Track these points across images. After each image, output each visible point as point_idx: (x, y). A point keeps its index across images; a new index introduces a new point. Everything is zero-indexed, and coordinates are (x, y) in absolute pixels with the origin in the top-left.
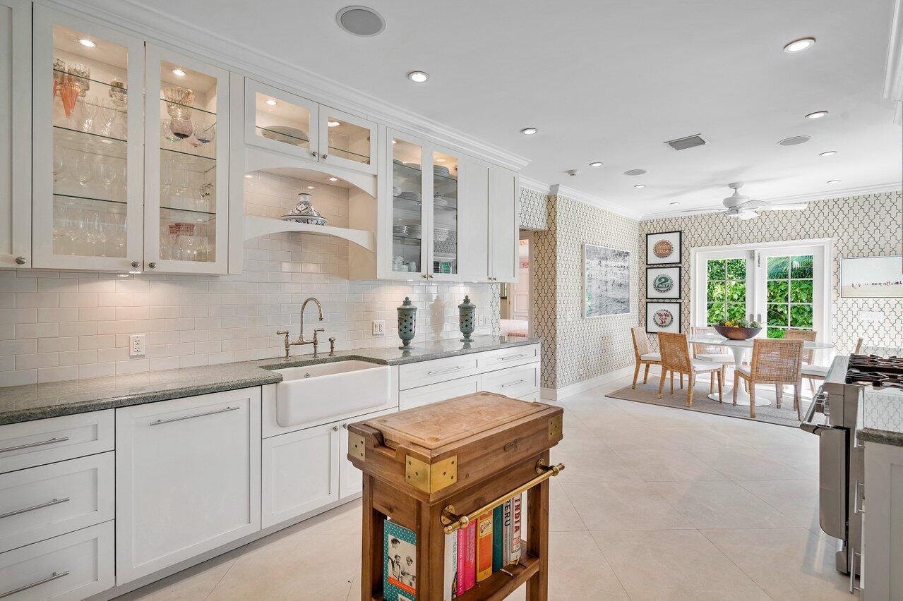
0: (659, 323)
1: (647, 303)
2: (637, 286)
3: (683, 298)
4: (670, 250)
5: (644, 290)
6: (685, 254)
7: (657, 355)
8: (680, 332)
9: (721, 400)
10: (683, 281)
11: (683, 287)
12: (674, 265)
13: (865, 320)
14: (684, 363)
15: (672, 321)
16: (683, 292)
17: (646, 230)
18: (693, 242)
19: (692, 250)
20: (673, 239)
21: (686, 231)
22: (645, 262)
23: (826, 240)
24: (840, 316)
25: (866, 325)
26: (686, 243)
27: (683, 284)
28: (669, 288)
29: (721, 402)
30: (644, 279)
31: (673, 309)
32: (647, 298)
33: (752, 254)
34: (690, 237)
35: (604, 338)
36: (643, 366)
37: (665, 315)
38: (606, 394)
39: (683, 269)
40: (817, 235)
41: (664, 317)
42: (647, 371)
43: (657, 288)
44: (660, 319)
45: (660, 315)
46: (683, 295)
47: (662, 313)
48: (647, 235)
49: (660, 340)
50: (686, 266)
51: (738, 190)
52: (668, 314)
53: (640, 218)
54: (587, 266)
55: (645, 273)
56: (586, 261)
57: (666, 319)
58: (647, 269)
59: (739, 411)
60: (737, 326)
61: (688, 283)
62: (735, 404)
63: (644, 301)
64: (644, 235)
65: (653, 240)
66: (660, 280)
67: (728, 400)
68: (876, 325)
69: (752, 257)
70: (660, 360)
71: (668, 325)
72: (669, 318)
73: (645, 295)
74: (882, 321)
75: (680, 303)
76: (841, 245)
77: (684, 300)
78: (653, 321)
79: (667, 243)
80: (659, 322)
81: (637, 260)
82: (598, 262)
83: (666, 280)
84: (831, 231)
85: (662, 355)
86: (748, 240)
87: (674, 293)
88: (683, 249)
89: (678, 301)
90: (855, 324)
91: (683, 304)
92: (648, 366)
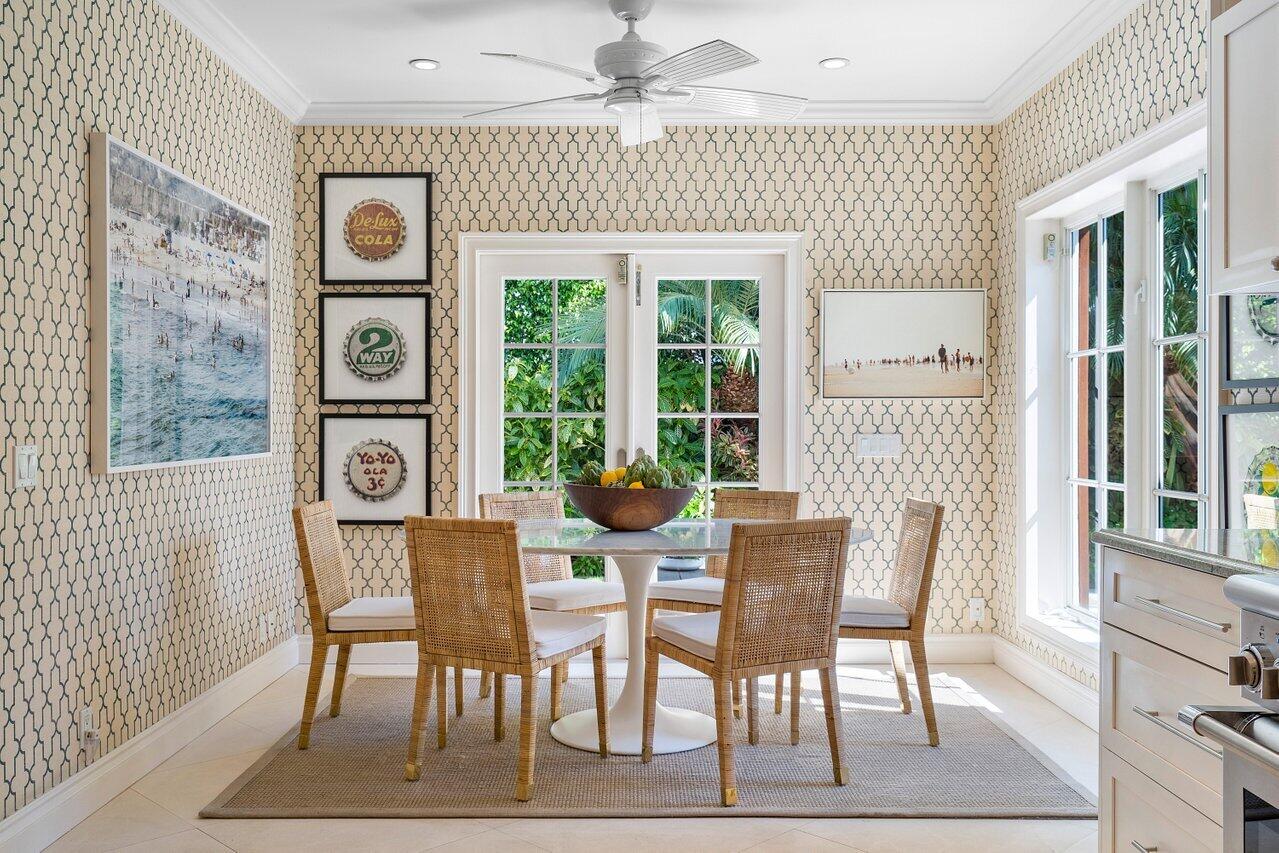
0: (363, 488)
1: (323, 417)
2: (291, 360)
3: (436, 400)
4: (397, 235)
5: (311, 371)
6: (444, 255)
7: (400, 605)
8: (429, 512)
9: (603, 745)
10: (436, 341)
11: (435, 362)
12: (407, 289)
13: (868, 460)
14: (506, 632)
15: (403, 479)
16: (435, 380)
17: (319, 159)
18: (464, 216)
19: (463, 241)
20: (406, 198)
21: (446, 177)
22: (316, 275)
23: (791, 237)
24: (819, 448)
25: (868, 469)
26: (445, 216)
27: (437, 352)
28: (394, 366)
29: (603, 752)
30: (311, 333)
31: (407, 436)
32: (323, 401)
33: (621, 265)
34: (455, 196)
35: (182, 557)
36: (333, 651)
37: (382, 457)
38: (204, 802)
39: (435, 303)
40: (770, 223)
41: (378, 466)
42: (342, 666)
43: (355, 366)
44: (368, 472)
45: (365, 458)
46: (437, 390)
47: (373, 451)
48: (323, 177)
49: (413, 548)
50: (446, 294)
51: (638, 27)
52: (391, 456)
53: (297, 112)
54: (113, 239)
55: (316, 313)
56: (112, 214)
57: (384, 471)
58: (322, 297)
59: (672, 782)
60: (638, 485)
61: (450, 352)
62: (646, 754)
63: (312, 410)
64: (311, 179)
65: (344, 197)
66: (365, 337)
67: (625, 740)
68: (888, 469)
69: (622, 276)
70: (412, 624)
71: (392, 494)
72: (394, 470)
73: (316, 390)
74: (898, 458)
75: (428, 418)
76: (819, 254)
77: (440, 408)
78: (343, 480)
79: (386, 209)
80: (363, 483)
81: (290, 262)
82: (158, 232)
83: (386, 337)
84: (800, 215)
85: (418, 606)
86: (613, 224)
87: (408, 384)
88: (437, 235)
89: (424, 409)
90: (848, 468)
91: (436, 419)
92: (345, 651)
